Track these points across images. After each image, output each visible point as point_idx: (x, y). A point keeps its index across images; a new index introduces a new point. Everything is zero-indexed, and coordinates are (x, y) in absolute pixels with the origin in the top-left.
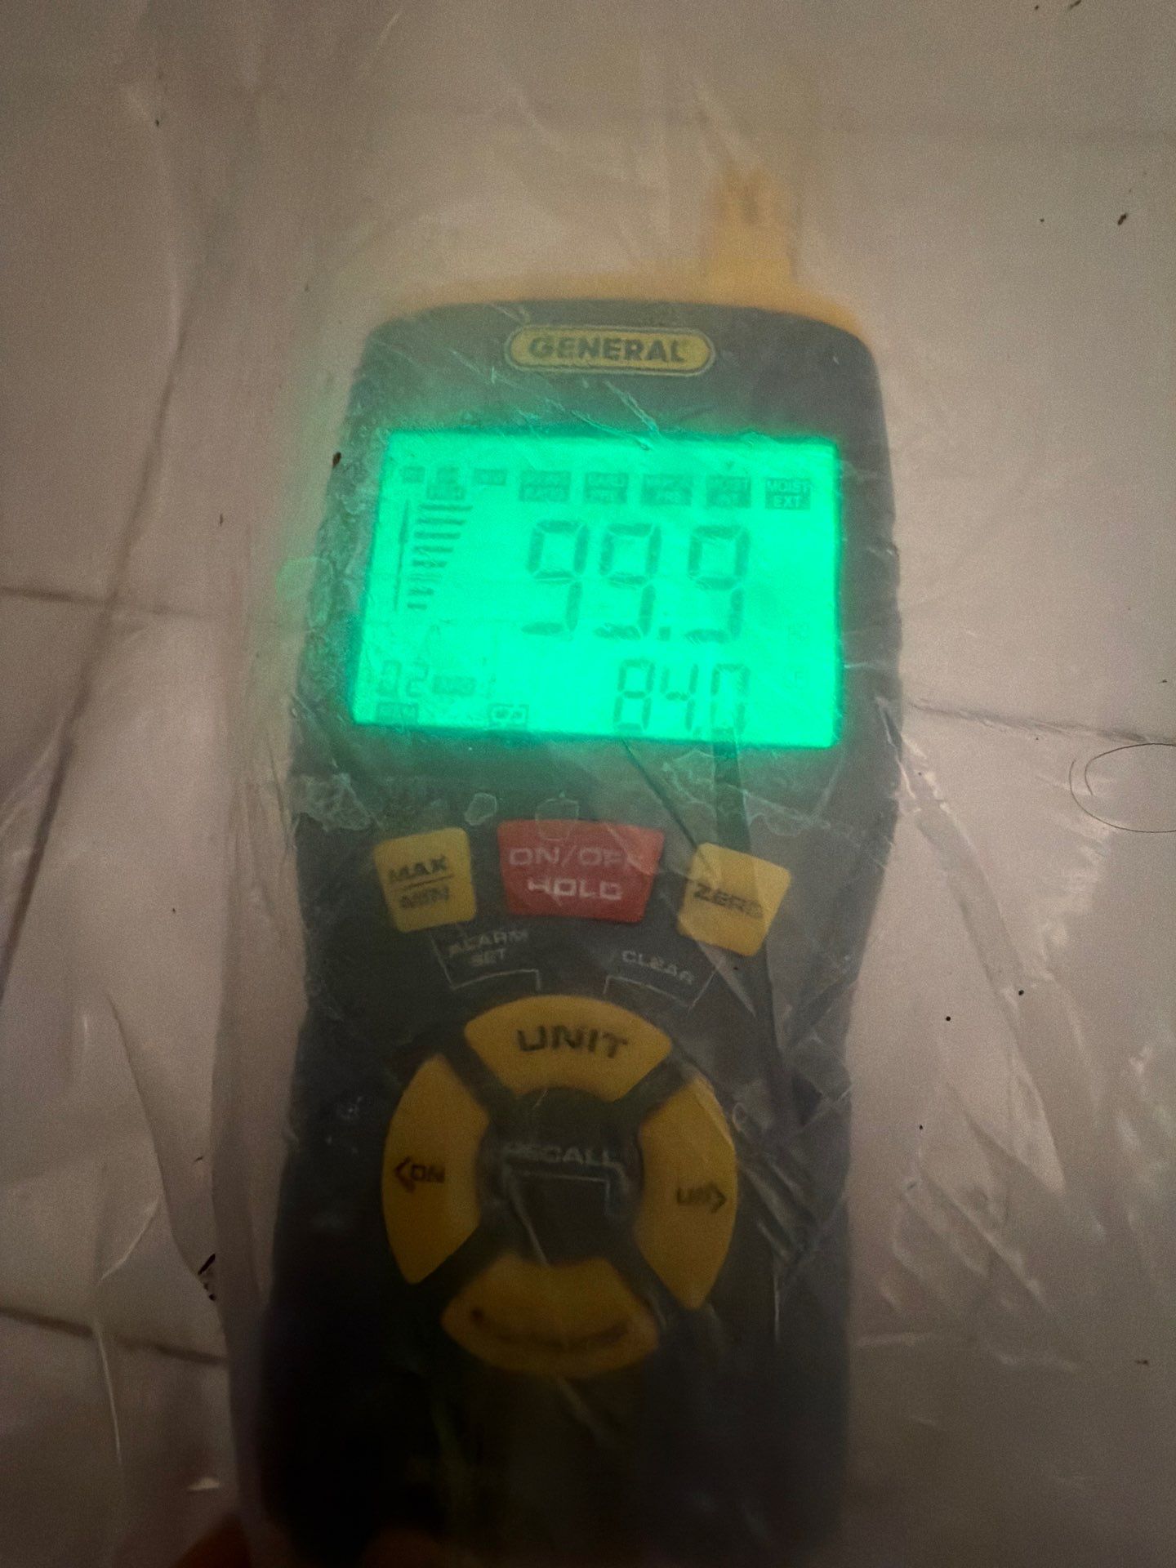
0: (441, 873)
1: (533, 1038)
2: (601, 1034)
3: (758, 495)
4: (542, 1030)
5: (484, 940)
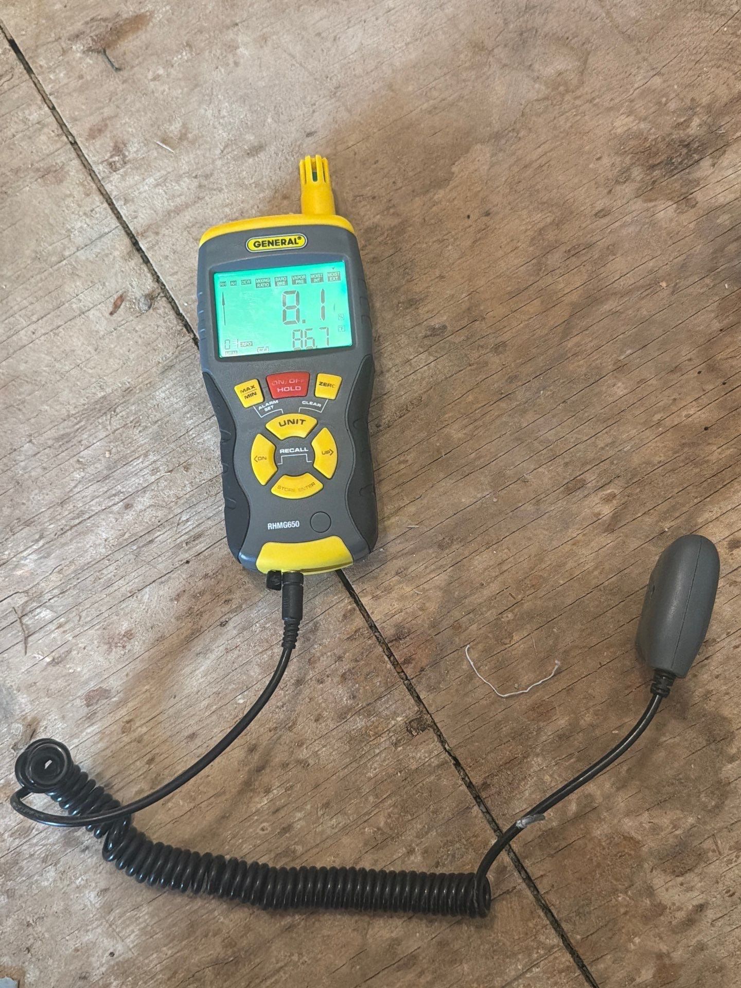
0: (253, 389)
2: (299, 420)
3: (325, 278)
4: (284, 421)
5: (267, 404)
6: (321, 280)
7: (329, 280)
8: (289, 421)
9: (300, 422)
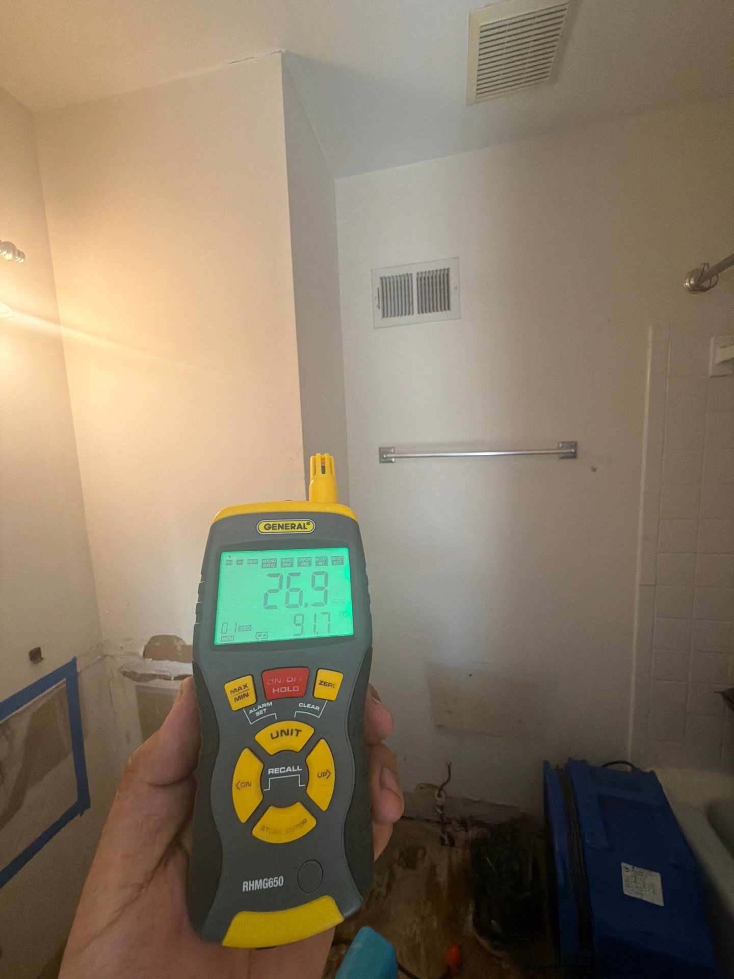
0: (246, 689)
1: (275, 735)
2: (294, 730)
3: (330, 562)
4: (277, 732)
5: (259, 707)
6: (326, 564)
7: (333, 564)
8: (282, 731)
9: (295, 733)
